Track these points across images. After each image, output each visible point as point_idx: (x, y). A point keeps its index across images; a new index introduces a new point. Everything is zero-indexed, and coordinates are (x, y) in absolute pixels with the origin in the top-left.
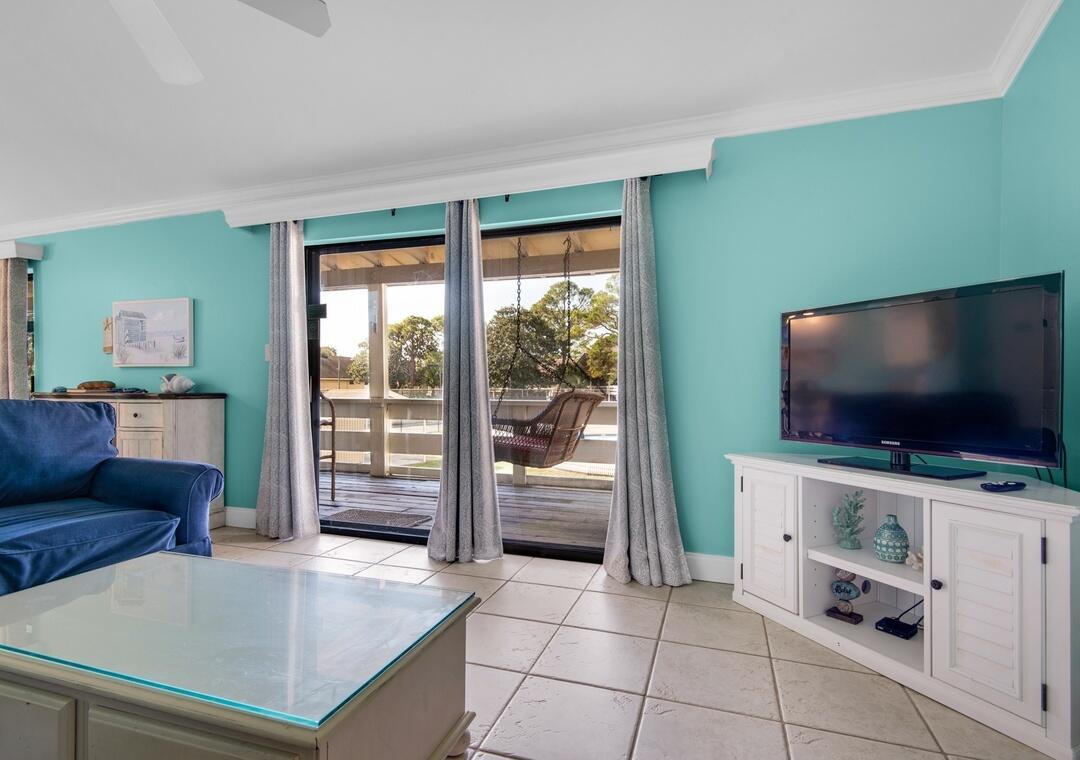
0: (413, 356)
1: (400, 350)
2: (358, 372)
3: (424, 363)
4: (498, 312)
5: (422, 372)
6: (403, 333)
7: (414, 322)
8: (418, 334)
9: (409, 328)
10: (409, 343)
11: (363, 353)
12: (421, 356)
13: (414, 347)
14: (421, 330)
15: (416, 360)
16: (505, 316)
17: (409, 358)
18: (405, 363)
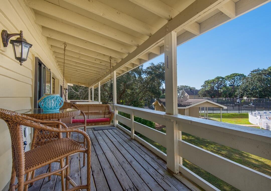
0: (218, 88)
1: (214, 87)
2: (201, 93)
3: (222, 90)
4: (252, 72)
5: (221, 93)
6: (215, 82)
7: (218, 78)
8: (220, 82)
9: (217, 80)
10: (217, 85)
11: (202, 88)
12: (221, 88)
13: (218, 86)
14: (221, 80)
15: (219, 89)
16: (255, 73)
17: (217, 89)
18: (216, 90)
